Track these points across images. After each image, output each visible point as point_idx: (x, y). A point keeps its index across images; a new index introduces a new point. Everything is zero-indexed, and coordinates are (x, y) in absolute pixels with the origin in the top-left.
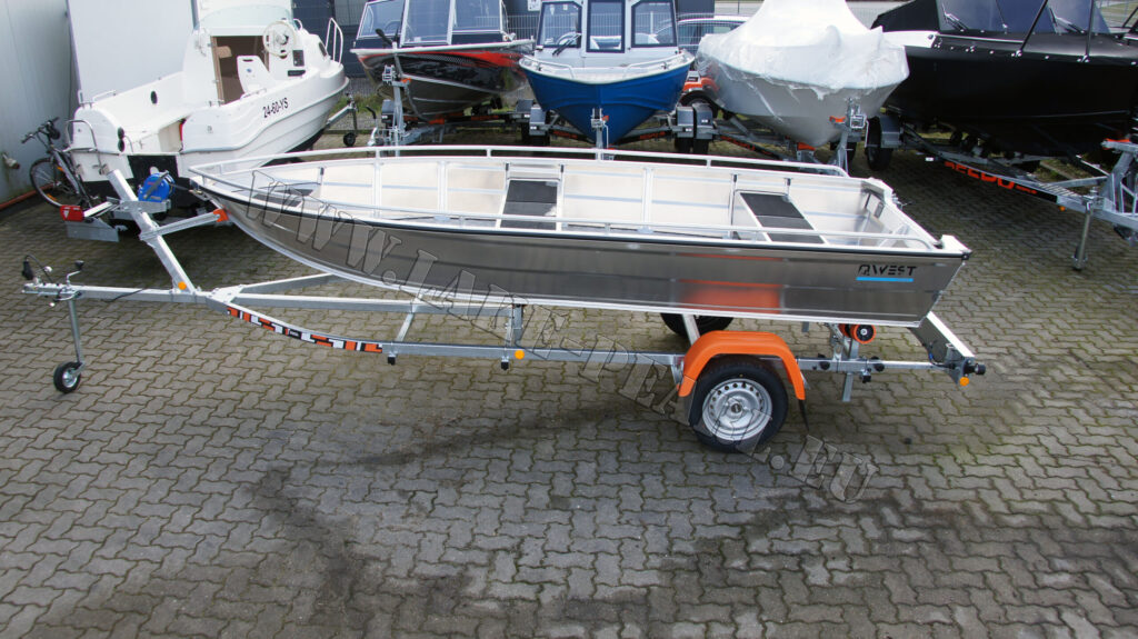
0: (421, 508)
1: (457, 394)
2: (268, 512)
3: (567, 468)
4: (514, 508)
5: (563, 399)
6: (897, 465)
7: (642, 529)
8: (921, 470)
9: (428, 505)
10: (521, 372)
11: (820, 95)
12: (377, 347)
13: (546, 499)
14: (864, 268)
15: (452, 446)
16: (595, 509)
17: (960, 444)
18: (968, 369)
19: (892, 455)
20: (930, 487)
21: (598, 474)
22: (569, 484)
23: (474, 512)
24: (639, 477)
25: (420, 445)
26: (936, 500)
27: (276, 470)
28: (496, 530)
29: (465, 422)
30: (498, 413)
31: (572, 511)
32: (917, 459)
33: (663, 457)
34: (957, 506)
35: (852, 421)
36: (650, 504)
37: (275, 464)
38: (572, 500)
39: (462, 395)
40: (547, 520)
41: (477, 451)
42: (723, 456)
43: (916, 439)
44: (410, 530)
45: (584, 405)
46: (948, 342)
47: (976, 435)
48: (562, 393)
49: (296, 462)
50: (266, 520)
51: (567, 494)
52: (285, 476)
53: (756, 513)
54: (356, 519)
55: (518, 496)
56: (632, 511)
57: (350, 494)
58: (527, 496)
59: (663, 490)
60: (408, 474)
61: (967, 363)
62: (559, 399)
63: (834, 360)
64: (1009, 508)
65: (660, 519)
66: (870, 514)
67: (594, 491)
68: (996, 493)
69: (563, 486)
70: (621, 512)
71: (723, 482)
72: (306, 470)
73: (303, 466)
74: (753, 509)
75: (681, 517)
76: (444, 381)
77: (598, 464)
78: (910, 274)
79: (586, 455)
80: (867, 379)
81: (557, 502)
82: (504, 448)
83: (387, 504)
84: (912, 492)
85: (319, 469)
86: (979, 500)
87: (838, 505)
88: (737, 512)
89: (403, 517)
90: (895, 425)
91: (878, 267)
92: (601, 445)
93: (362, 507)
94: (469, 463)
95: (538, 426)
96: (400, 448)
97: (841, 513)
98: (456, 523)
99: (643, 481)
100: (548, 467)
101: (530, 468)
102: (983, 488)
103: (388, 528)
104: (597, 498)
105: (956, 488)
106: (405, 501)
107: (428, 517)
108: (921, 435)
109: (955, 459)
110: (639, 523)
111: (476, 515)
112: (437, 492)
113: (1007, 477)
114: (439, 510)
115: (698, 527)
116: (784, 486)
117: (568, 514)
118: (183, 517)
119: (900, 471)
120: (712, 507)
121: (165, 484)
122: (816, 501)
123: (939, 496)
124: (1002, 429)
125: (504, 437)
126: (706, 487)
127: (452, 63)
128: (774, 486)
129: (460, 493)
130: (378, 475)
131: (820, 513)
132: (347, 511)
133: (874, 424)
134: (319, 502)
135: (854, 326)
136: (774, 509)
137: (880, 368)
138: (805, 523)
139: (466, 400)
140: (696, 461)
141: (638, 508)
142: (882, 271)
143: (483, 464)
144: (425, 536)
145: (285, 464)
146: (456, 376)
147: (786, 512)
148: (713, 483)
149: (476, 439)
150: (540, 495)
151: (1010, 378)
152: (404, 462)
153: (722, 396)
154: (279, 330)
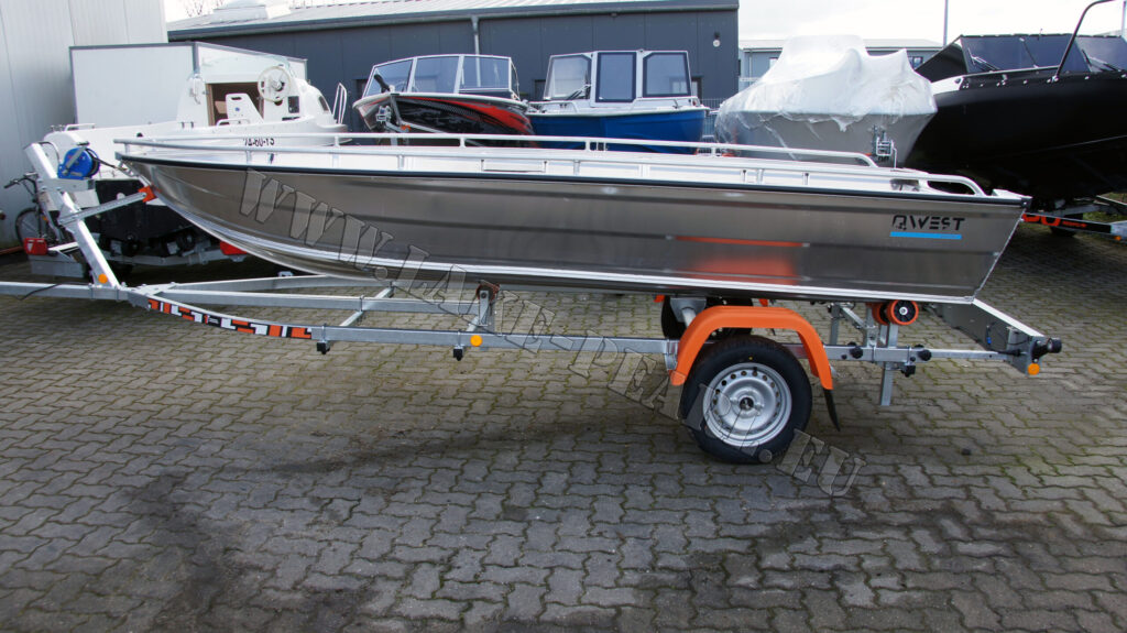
0: (334, 515)
1: (413, 409)
2: (141, 517)
3: (531, 478)
4: (454, 518)
5: (539, 414)
6: (954, 475)
7: (618, 542)
8: (986, 481)
9: (344, 513)
10: (494, 390)
11: (843, 126)
12: (306, 332)
13: (498, 509)
14: (899, 220)
15: (394, 455)
16: (559, 520)
17: (1033, 455)
18: (1039, 351)
19: (948, 465)
20: (1000, 497)
21: (569, 485)
22: (531, 495)
23: (400, 521)
24: (622, 488)
25: (354, 455)
26: (1010, 510)
27: (170, 475)
28: (425, 541)
29: (415, 434)
30: (458, 426)
31: (529, 522)
32: (980, 470)
33: (654, 469)
34: (1039, 518)
35: (894, 434)
36: (632, 515)
37: (172, 469)
38: (530, 511)
39: (419, 409)
40: (494, 531)
41: (422, 461)
42: (732, 467)
43: (976, 450)
44: (312, 538)
45: (563, 419)
46: (1010, 325)
47: (1052, 446)
48: (538, 409)
49: (197, 468)
50: (135, 525)
51: (526, 504)
52: (177, 481)
53: (772, 525)
54: (249, 525)
55: (462, 506)
56: (608, 523)
57: (251, 500)
58: (473, 506)
59: (651, 501)
60: (330, 482)
61: (1036, 344)
62: (534, 414)
63: (868, 348)
64: (1111, 519)
65: (641, 531)
66: (924, 527)
67: (561, 502)
68: (1089, 503)
69: (521, 496)
70: (592, 524)
71: (731, 493)
72: (207, 476)
73: (205, 472)
74: (767, 521)
75: (673, 529)
76: (402, 397)
77: (571, 475)
78: (957, 228)
79: (558, 466)
80: (909, 371)
81: (510, 512)
82: (456, 458)
83: (293, 511)
84: (979, 503)
85: (222, 475)
86: (1068, 511)
87: (881, 517)
88: (747, 524)
89: (308, 525)
90: (949, 437)
91: (916, 218)
92: (577, 456)
93: (260, 514)
94: (409, 472)
95: (503, 439)
96: (328, 457)
97: (887, 525)
98: (375, 532)
99: (627, 492)
100: (508, 477)
101: (484, 478)
102: (1070, 499)
103: (286, 536)
104: (563, 509)
105: (1035, 498)
106: (317, 509)
107: (340, 525)
108: (983, 447)
109: (1029, 470)
110: (614, 535)
111: (402, 525)
112: (359, 500)
113: (1100, 487)
114: (357, 519)
115: (693, 541)
116: (810, 497)
117: (521, 526)
118: (34, 520)
119: (959, 481)
120: (714, 519)
121: (31, 486)
122: (851, 512)
123: (1013, 507)
124: (1083, 440)
125: (459, 448)
126: (708, 498)
127: (455, 114)
128: (797, 497)
129: (388, 502)
130: (292, 482)
131: (859, 525)
132: (240, 517)
133: (921, 436)
134: (209, 508)
135: (892, 301)
136: (796, 520)
137: (926, 356)
138: (838, 536)
139: (422, 414)
140: (696, 473)
141: (616, 520)
142: (922, 224)
143: (425, 473)
144: (330, 545)
145: (184, 469)
146: (416, 393)
147: (812, 524)
148: (717, 494)
149: (425, 449)
150: (492, 504)
151: (1084, 394)
152: (329, 470)
153: (728, 386)
154: (198, 318)
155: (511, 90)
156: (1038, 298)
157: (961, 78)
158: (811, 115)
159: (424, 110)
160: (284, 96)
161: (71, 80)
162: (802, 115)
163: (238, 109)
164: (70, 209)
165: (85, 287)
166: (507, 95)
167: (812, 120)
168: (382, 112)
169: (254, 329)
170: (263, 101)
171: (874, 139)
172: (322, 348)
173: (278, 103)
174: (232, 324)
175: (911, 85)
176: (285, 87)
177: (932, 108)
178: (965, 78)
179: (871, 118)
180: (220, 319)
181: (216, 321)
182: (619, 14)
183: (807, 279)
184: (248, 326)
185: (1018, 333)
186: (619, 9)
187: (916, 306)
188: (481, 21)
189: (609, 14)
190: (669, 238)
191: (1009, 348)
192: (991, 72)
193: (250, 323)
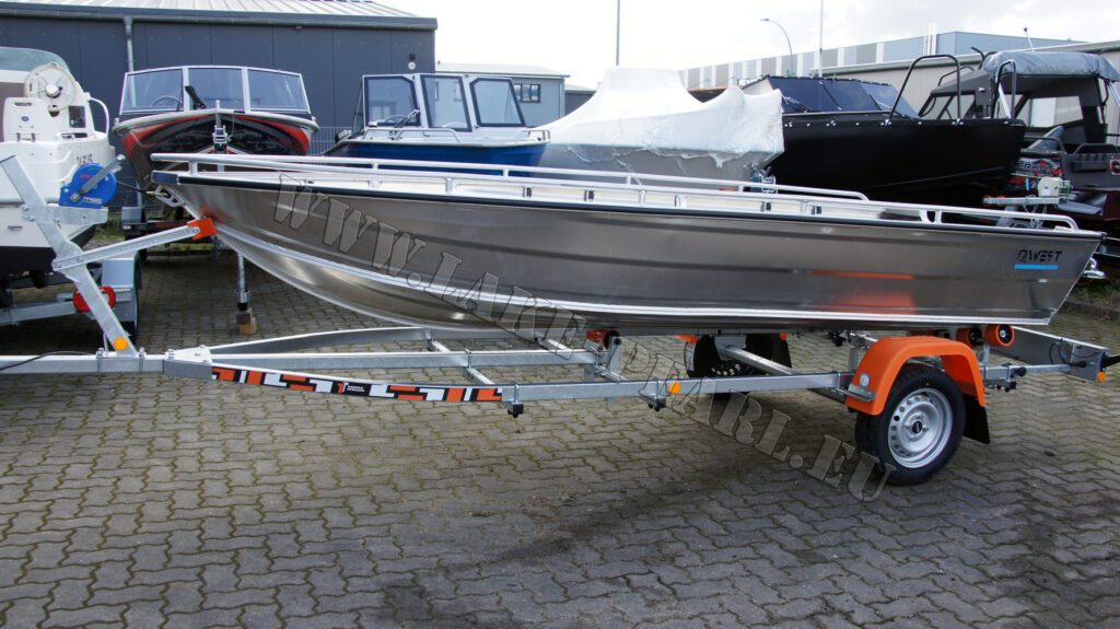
0: (657, 592)
1: (534, 474)
3: (768, 524)
4: (767, 571)
5: (667, 464)
6: (1071, 472)
7: (932, 564)
8: (1096, 474)
9: (661, 587)
10: (583, 446)
11: (719, 162)
12: (496, 393)
13: (790, 556)
15: (602, 524)
16: (856, 555)
17: (1096, 451)
18: (1107, 362)
21: (809, 523)
22: (794, 538)
23: (726, 584)
24: (855, 519)
25: (560, 529)
27: (394, 587)
28: (779, 597)
29: (583, 499)
30: (612, 486)
31: (835, 561)
36: (904, 540)
37: (384, 579)
38: (819, 551)
39: (541, 474)
40: (823, 575)
41: (641, 524)
43: (1053, 452)
44: (677, 618)
45: (699, 466)
47: (1095, 442)
48: (658, 459)
49: (412, 572)
51: (805, 547)
52: (417, 590)
53: (1014, 530)
54: (587, 620)
55: (754, 559)
56: (896, 550)
57: (539, 594)
58: (764, 557)
61: (1104, 355)
62: (663, 464)
67: (829, 539)
69: (788, 540)
70: (886, 553)
72: (441, 579)
73: (430, 575)
77: (796, 515)
78: (1057, 260)
79: (770, 509)
80: (1011, 387)
81: (805, 557)
82: (668, 516)
83: (606, 596)
85: (458, 575)
89: (648, 606)
91: (1033, 253)
92: (772, 497)
93: (578, 606)
94: (648, 537)
95: (677, 491)
96: (538, 535)
97: (1089, 517)
98: (723, 598)
99: (865, 522)
100: (745, 526)
101: (727, 530)
103: (646, 621)
104: (843, 545)
106: (627, 589)
107: (679, 599)
108: (1052, 448)
110: (920, 559)
111: (734, 587)
112: (652, 572)
114: (682, 590)
115: (982, 552)
116: (1003, 504)
117: (835, 565)
119: (1080, 476)
120: (968, 532)
125: (651, 506)
126: (934, 516)
127: (273, 137)
128: (995, 505)
129: (681, 568)
130: (549, 567)
132: (563, 614)
134: (508, 611)
136: (1025, 524)
137: (1022, 372)
139: (553, 478)
141: (898, 546)
142: (1036, 257)
143: (666, 535)
144: (704, 619)
145: (399, 577)
146: (507, 458)
147: (1040, 524)
148: (934, 512)
149: (622, 513)
150: (777, 553)
152: (566, 549)
153: (905, 413)
154: (323, 387)
155: (309, 112)
158: (685, 151)
159: (247, 132)
162: (674, 151)
163: (25, 119)
164: (73, 249)
165: (90, 358)
166: (308, 117)
168: (221, 133)
172: (517, 411)
173: (54, 114)
174: (389, 390)
176: (63, 91)
178: (785, 117)
179: (751, 155)
181: (361, 389)
182: (305, 27)
185: (1080, 347)
188: (135, 22)
189: (292, 27)
191: (1073, 359)
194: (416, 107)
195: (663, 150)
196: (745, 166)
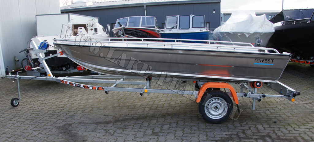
0: (110, 133)
1: (129, 110)
2: (62, 133)
3: (160, 126)
4: (140, 134)
5: (162, 111)
6: (271, 127)
7: (181, 141)
8: (279, 129)
9: (112, 133)
10: (150, 105)
11: (247, 36)
12: (102, 88)
13: (151, 133)
14: (257, 60)
15: (124, 120)
16: (167, 135)
17: (293, 123)
18: (294, 95)
19: (270, 125)
20: (282, 133)
21: (169, 127)
22: (160, 130)
23: (127, 135)
24: (183, 128)
25: (114, 120)
26: (284, 136)
27: (68, 124)
28: (133, 140)
29: (130, 115)
30: (141, 114)
31: (159, 136)
32: (278, 126)
33: (192, 124)
34: (292, 138)
35: (256, 117)
36: (185, 135)
37: (68, 123)
38: (159, 133)
39: (131, 110)
40: (150, 138)
41: (132, 122)
42: (212, 124)
43: (278, 122)
44: (105, 138)
45: (168, 112)
46: (287, 88)
47: (299, 121)
48: (162, 110)
49: (74, 122)
50: (60, 135)
51: (158, 132)
52: (70, 125)
53: (221, 138)
54: (89, 135)
55: (142, 132)
56: (179, 136)
57: (89, 130)
58: (145, 132)
59: (190, 132)
60: (108, 126)
61: (294, 93)
62: (161, 111)
63: (249, 94)
64: (311, 139)
65: (187, 138)
66: (261, 139)
67: (167, 131)
68: (306, 135)
69: (157, 130)
70: (175, 136)
71: (211, 130)
72: (77, 124)
73: (77, 123)
74: (220, 137)
75: (195, 138)
76: (126, 107)
77: (170, 125)
78: (272, 62)
79: (167, 123)
80: (260, 100)
81: (154, 133)
82: (140, 121)
83: (99, 132)
84: (276, 134)
85: (81, 124)
86: (300, 136)
87: (250, 137)
88: (215, 137)
89: (103, 135)
90: (271, 119)
91: (261, 59)
92: (172, 121)
93: (91, 133)
94: (128, 124)
95: (153, 117)
96: (108, 120)
97: (251, 138)
98: (120, 137)
99: (184, 130)
100: (154, 126)
101: (148, 126)
102: (302, 134)
103: (98, 138)
104: (168, 133)
105: (292, 133)
106: (105, 132)
107: (111, 136)
108: (280, 121)
109: (292, 127)
110: (180, 139)
111: (127, 136)
112: (116, 130)
113: (311, 131)
114: (115, 134)
115: (201, 141)
116: (232, 132)
117: (157, 137)
118: (36, 133)
119: (272, 129)
120: (206, 136)
121: (34, 126)
122: (242, 135)
123: (285, 135)
124: (308, 120)
125: (141, 119)
126: (205, 131)
127: (140, 33)
128: (228, 131)
129: (123, 131)
130: (99, 126)
131: (244, 138)
132: (86, 134)
133: (263, 118)
134: (78, 131)
135: (255, 82)
136: (227, 137)
137: (264, 96)
138: (238, 141)
139: (132, 111)
140: (203, 126)
141: (181, 135)
142: (263, 61)
143: (133, 124)
144: (109, 140)
145: (71, 123)
146: (130, 106)
147: (232, 138)
148: (208, 130)
149: (132, 119)
150: (150, 132)
151: (311, 109)
152: (108, 123)
153: (211, 103)
154: (74, 85)
155: (155, 26)
156: (303, 84)
157: (283, 22)
158: (238, 33)
159: (131, 32)
160: (93, 28)
161: (36, 23)
162: (236, 33)
163: (81, 31)
164: (41, 57)
165: (45, 77)
166: (154, 27)
167: (239, 34)
168: (120, 32)
169: (89, 88)
170: (87, 29)
171: (256, 39)
172: (107, 93)
173: (92, 30)
174: (83, 86)
175: (266, 24)
176: (94, 25)
177: (273, 30)
178: (284, 22)
179: (255, 33)
180: (80, 85)
181: (79, 86)
182: (186, 4)
183: (233, 75)
184: (87, 87)
185: (289, 90)
186: (186, 3)
187: (261, 83)
188: (147, 6)
189: (183, 4)
190: (197, 64)
191: (287, 94)
192: (291, 20)
193: (88, 86)
194: (177, 24)
195: (234, 33)
196: (255, 37)
